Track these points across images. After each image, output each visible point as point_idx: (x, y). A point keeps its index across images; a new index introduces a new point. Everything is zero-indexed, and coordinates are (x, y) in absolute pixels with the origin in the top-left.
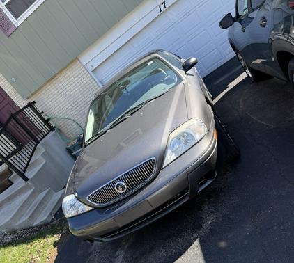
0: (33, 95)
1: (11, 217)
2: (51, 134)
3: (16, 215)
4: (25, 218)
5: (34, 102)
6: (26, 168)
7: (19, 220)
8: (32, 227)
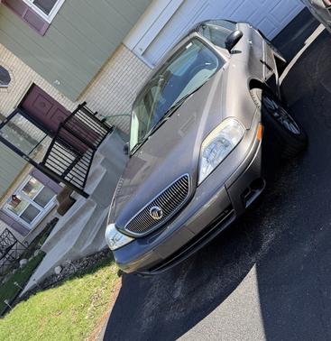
0: (81, 95)
1: (73, 244)
2: (109, 136)
3: (79, 240)
4: (89, 243)
5: (85, 103)
6: (84, 183)
7: (83, 245)
8: (98, 253)
